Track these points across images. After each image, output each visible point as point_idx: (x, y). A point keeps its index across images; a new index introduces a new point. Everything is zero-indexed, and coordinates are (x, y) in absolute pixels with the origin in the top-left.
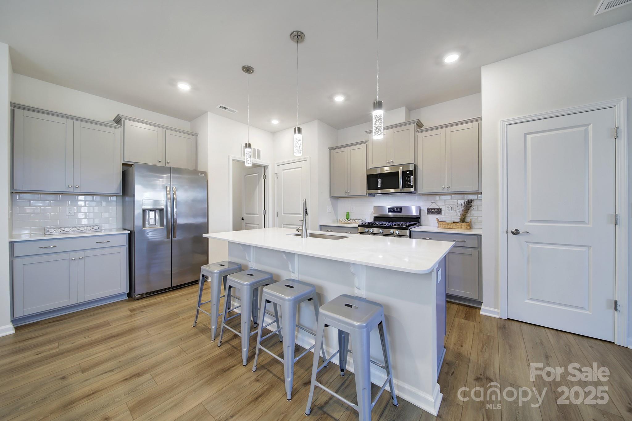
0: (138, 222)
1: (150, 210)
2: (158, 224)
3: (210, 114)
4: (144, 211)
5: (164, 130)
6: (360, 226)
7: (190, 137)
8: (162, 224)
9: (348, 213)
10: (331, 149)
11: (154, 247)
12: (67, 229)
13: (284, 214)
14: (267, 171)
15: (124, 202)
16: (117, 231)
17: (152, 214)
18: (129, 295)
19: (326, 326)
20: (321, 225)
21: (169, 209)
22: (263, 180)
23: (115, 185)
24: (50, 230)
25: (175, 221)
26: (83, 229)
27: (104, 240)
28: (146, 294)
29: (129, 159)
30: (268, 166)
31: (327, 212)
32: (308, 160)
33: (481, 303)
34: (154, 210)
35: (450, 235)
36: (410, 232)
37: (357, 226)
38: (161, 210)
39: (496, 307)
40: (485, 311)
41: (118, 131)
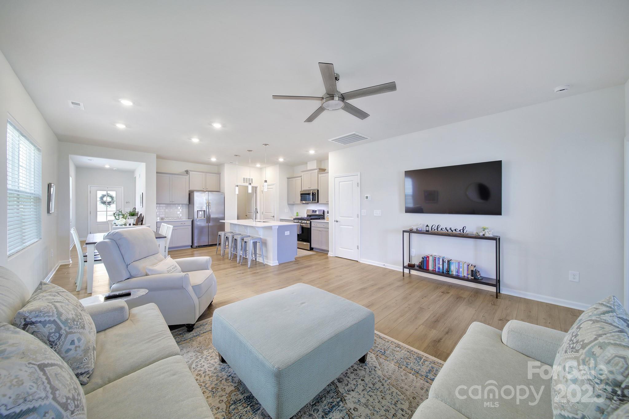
0: (196, 216)
1: (200, 211)
2: (203, 217)
3: (225, 164)
4: (198, 211)
5: (205, 173)
6: (294, 219)
7: (217, 175)
8: (204, 217)
9: (297, 213)
10: (288, 178)
11: (201, 229)
12: (170, 218)
13: (266, 213)
14: (257, 189)
15: (189, 207)
16: (186, 219)
17: (201, 212)
18: (192, 246)
19: (246, 242)
20: (281, 219)
21: (207, 210)
22: (255, 194)
23: (186, 201)
24: (165, 218)
25: (210, 216)
26: (175, 218)
27: (183, 223)
28: (198, 246)
29: (191, 189)
30: (257, 187)
31: (286, 212)
32: (275, 184)
33: (328, 251)
34: (201, 211)
35: (321, 223)
36: (311, 222)
37: (293, 219)
38: (204, 211)
39: (332, 253)
40: (330, 254)
41: (187, 177)
